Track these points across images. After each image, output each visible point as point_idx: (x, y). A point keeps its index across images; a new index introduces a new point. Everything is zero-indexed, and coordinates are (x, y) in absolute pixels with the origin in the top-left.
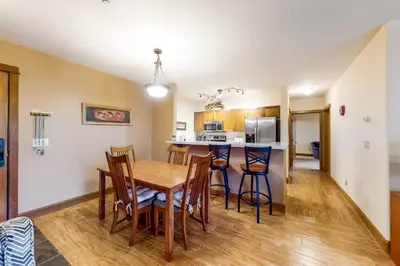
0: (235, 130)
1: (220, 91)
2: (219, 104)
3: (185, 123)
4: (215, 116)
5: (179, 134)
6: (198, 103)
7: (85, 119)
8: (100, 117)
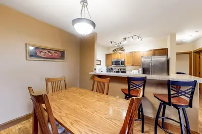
0: (133, 65)
1: (125, 39)
2: (121, 49)
3: (100, 61)
4: (119, 56)
5: (98, 67)
6: (108, 48)
7: (28, 56)
8: (42, 54)
